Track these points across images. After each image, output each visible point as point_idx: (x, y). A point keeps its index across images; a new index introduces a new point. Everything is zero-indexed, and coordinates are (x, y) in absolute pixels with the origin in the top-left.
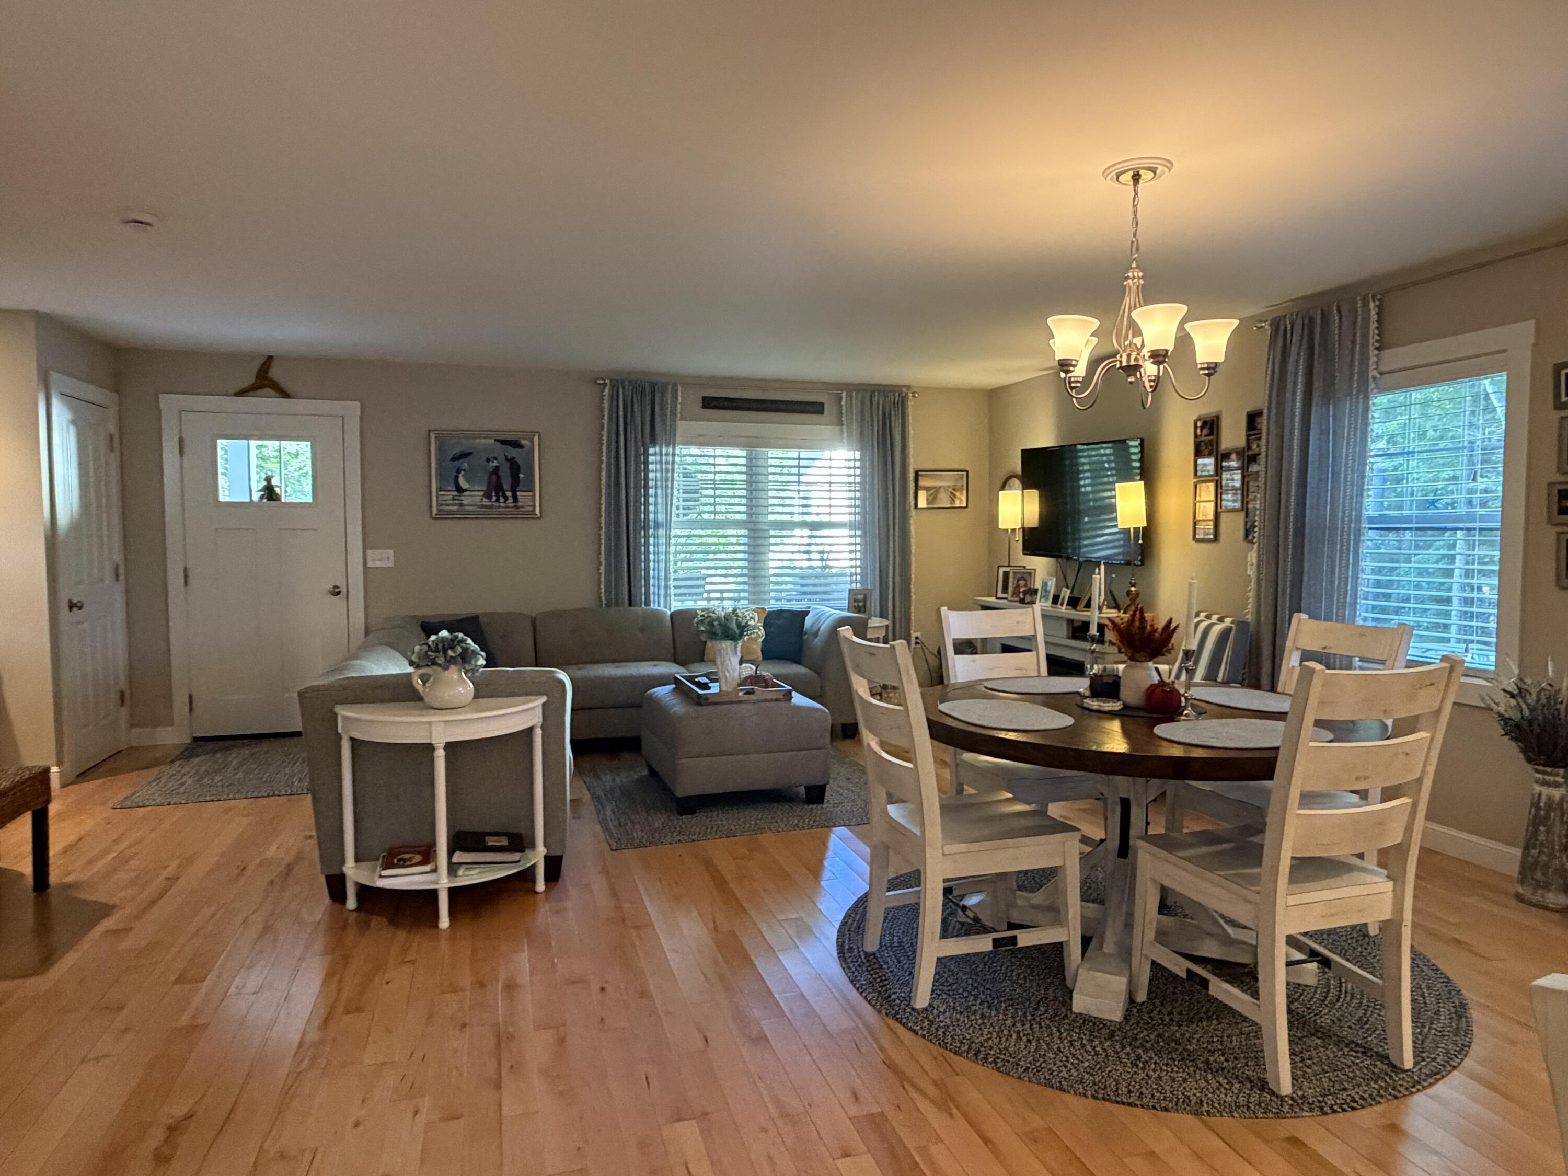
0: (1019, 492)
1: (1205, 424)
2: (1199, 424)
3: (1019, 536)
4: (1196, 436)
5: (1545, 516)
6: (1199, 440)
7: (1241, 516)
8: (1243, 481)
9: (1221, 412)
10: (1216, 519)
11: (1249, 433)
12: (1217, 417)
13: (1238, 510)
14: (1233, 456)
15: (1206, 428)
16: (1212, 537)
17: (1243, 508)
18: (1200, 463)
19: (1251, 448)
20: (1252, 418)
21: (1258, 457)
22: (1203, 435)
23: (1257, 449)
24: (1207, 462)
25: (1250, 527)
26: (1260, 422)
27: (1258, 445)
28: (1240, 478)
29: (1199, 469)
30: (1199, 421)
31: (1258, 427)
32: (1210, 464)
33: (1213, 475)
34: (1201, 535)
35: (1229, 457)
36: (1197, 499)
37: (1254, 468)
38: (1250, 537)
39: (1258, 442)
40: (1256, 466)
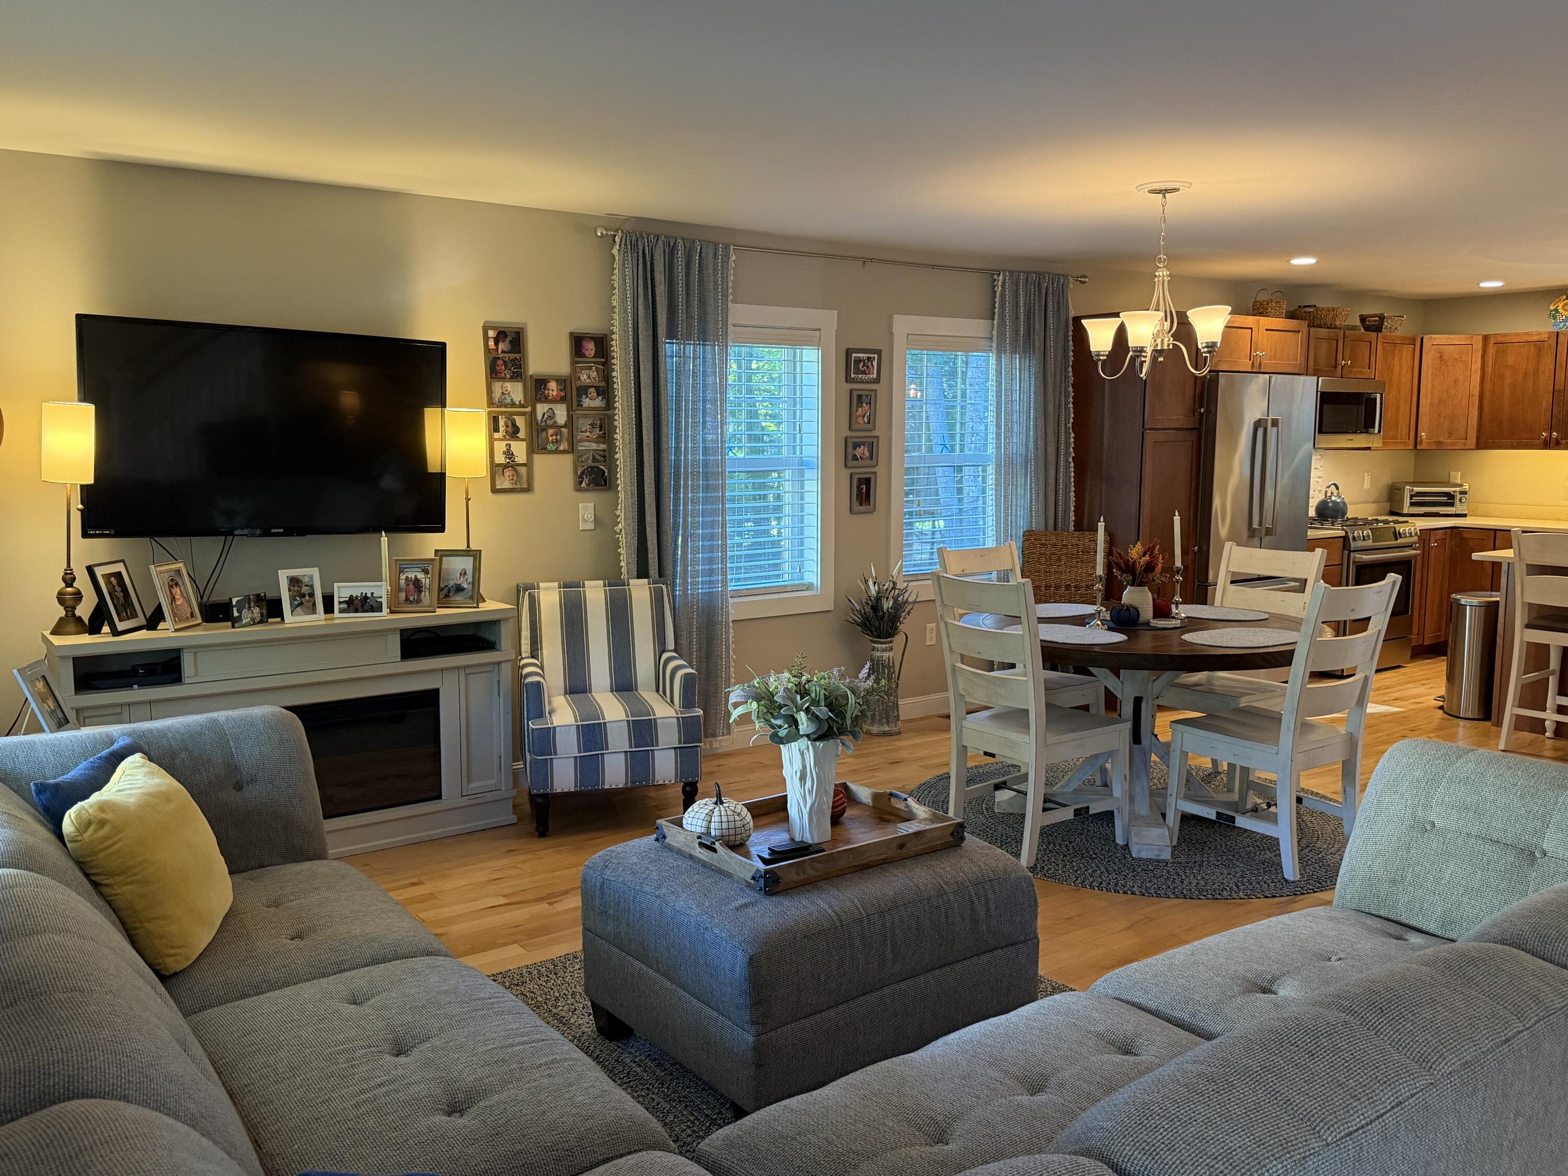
1: (501, 335)
2: (491, 334)
4: (487, 350)
6: (494, 354)
7: (568, 460)
8: (570, 419)
9: (525, 324)
10: (529, 465)
11: (577, 359)
12: (522, 328)
13: (564, 452)
14: (553, 385)
15: (503, 341)
16: (525, 486)
17: (571, 450)
18: (497, 387)
19: (579, 378)
20: (577, 341)
21: (589, 390)
22: (500, 351)
23: (588, 381)
24: (509, 389)
25: (583, 473)
26: (590, 348)
27: (589, 377)
28: (565, 413)
29: (497, 395)
30: (493, 328)
31: (587, 353)
32: (516, 391)
33: (523, 406)
34: (507, 485)
35: (545, 386)
36: (496, 435)
37: (586, 402)
38: (583, 485)
39: (588, 371)
40: (588, 400)
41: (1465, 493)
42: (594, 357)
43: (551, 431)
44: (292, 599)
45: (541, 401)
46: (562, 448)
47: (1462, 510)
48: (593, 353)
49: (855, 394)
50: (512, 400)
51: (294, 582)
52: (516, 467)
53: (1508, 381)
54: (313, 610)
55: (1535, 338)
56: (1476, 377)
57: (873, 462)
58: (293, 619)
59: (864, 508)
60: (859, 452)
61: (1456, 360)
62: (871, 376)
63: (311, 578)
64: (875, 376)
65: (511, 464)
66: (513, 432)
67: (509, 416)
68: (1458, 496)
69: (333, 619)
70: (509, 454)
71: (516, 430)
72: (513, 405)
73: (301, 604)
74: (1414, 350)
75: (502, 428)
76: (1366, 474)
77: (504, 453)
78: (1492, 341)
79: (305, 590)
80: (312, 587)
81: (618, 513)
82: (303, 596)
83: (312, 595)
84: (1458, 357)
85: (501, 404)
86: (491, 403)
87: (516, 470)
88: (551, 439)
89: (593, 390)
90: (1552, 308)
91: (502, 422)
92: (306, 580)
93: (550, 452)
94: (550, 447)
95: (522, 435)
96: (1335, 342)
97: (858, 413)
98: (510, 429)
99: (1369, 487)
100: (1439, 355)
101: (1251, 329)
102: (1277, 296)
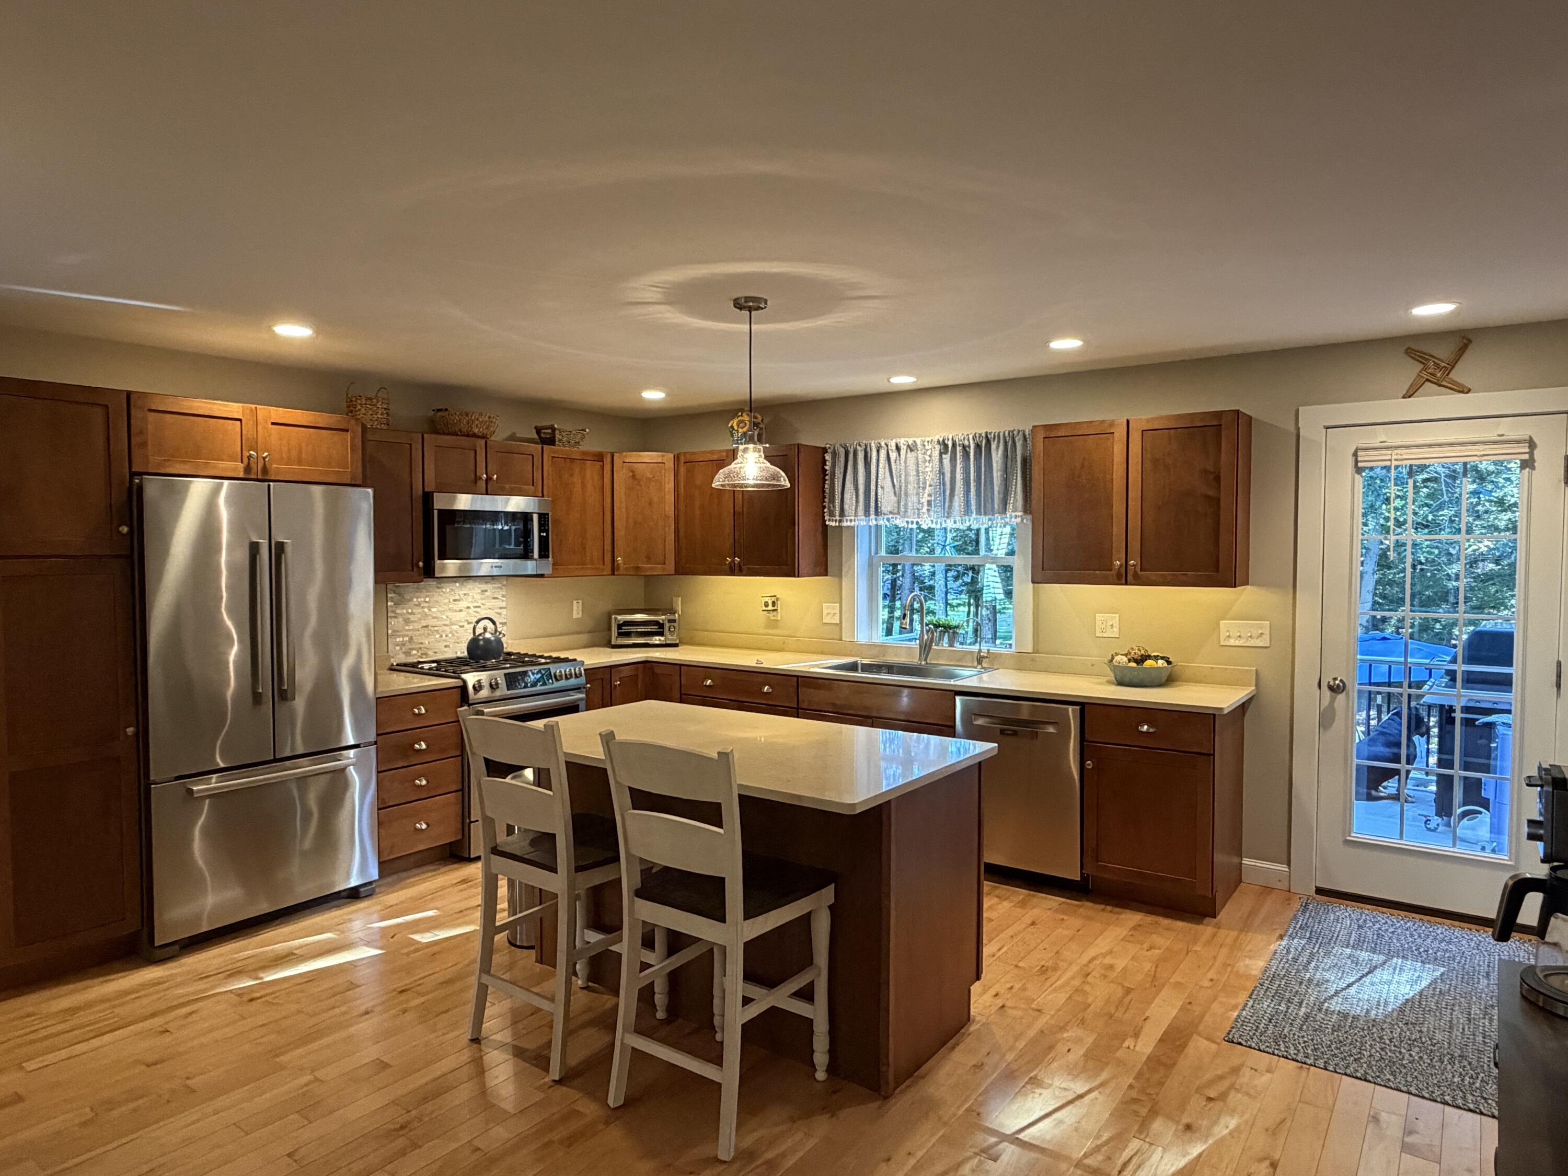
41: (674, 621)
47: (672, 640)
53: (697, 504)
55: (715, 457)
56: (670, 498)
61: (649, 480)
68: (667, 625)
74: (603, 467)
76: (575, 602)
78: (682, 459)
84: (650, 476)
90: (730, 425)
96: (472, 453)
99: (580, 616)
100: (631, 474)
101: (240, 420)
102: (380, 392)
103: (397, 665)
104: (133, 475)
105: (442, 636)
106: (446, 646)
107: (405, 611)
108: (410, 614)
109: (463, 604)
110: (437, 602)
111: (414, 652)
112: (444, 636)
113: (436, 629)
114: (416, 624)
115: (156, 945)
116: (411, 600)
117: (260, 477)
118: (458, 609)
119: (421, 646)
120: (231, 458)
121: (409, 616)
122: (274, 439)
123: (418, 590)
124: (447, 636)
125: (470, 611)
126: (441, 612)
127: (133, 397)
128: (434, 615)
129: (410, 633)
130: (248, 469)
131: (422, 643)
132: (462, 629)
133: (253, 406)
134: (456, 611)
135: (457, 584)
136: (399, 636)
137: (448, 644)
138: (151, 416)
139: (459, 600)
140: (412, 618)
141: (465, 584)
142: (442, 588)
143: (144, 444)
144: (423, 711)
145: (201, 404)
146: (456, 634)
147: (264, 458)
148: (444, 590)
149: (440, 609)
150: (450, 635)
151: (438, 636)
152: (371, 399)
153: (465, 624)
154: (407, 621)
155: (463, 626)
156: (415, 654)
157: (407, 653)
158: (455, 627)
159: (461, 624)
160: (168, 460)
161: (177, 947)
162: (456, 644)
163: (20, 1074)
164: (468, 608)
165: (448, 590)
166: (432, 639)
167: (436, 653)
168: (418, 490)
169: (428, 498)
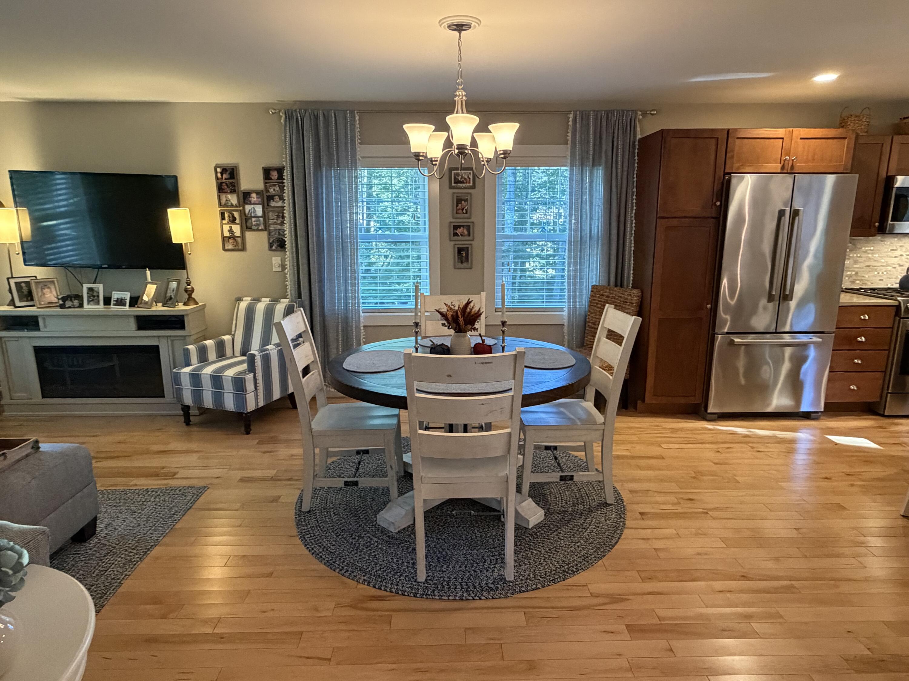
0: (14, 210)
1: (224, 171)
2: (219, 170)
3: (18, 249)
4: (217, 178)
5: (448, 238)
6: (220, 181)
7: (265, 234)
8: (264, 212)
9: (238, 164)
10: (243, 236)
11: (266, 181)
12: (236, 167)
13: (262, 230)
14: (254, 195)
15: (225, 173)
16: (240, 248)
17: (265, 229)
18: (224, 198)
19: (269, 191)
20: (267, 172)
21: (275, 197)
22: (224, 178)
23: (274, 192)
24: (230, 198)
25: (273, 241)
26: (274, 175)
27: (274, 190)
28: (261, 210)
29: (223, 201)
30: (219, 167)
31: (273, 178)
32: (233, 199)
33: (236, 206)
34: (230, 247)
35: (250, 196)
36: (224, 222)
37: (273, 204)
38: (274, 248)
39: (274, 187)
40: (274, 203)
42: (278, 179)
43: (253, 219)
44: (89, 297)
45: (247, 204)
46: (260, 228)
48: (276, 177)
49: (455, 195)
50: (232, 204)
51: (90, 290)
52: (236, 238)
54: (98, 303)
57: (471, 238)
58: (88, 307)
59: (465, 265)
60: (459, 231)
62: (468, 184)
63: (98, 288)
64: (471, 184)
65: (232, 236)
66: (233, 220)
67: (230, 212)
69: (110, 308)
70: (231, 231)
71: (235, 219)
72: (232, 206)
73: (93, 300)
75: (227, 218)
77: (229, 231)
79: (95, 294)
80: (98, 292)
81: (286, 263)
82: (94, 296)
83: (98, 296)
85: (226, 205)
86: (220, 205)
87: (235, 240)
88: (254, 223)
89: (277, 197)
91: (226, 215)
92: (96, 289)
93: (254, 230)
94: (254, 228)
95: (238, 221)
97: (458, 208)
98: (231, 219)
101: (783, 138)
102: (864, 111)
103: (846, 289)
104: (725, 174)
105: (878, 273)
106: (880, 280)
107: (855, 255)
108: (859, 257)
109: (898, 253)
110: (879, 250)
111: (858, 282)
112: (881, 273)
113: (875, 268)
114: (862, 264)
115: (709, 411)
116: (861, 248)
117: (789, 172)
118: (894, 256)
119: (863, 278)
120: (775, 161)
121: (858, 259)
122: (800, 149)
123: (867, 242)
124: (882, 273)
125: (903, 258)
126: (880, 257)
127: (730, 131)
128: (876, 259)
129: (857, 270)
130: (783, 168)
131: (863, 277)
132: (894, 269)
133: (791, 129)
134: (892, 257)
135: (896, 239)
136: (849, 271)
137: (881, 278)
138: (738, 141)
139: (896, 250)
140: (860, 260)
141: (902, 239)
142: (885, 241)
143: (732, 157)
144: (867, 317)
145: (763, 132)
146: (889, 273)
147: (793, 160)
148: (886, 243)
149: (881, 255)
150: (885, 273)
151: (876, 273)
152: (859, 116)
153: (897, 266)
154: (856, 262)
155: (895, 268)
156: (858, 283)
157: (853, 282)
158: (889, 268)
159: (894, 266)
160: (742, 165)
161: (716, 416)
162: (889, 279)
163: (660, 449)
164: (902, 255)
165: (888, 243)
166: (871, 274)
167: (872, 283)
168: (883, 174)
169: (890, 180)
